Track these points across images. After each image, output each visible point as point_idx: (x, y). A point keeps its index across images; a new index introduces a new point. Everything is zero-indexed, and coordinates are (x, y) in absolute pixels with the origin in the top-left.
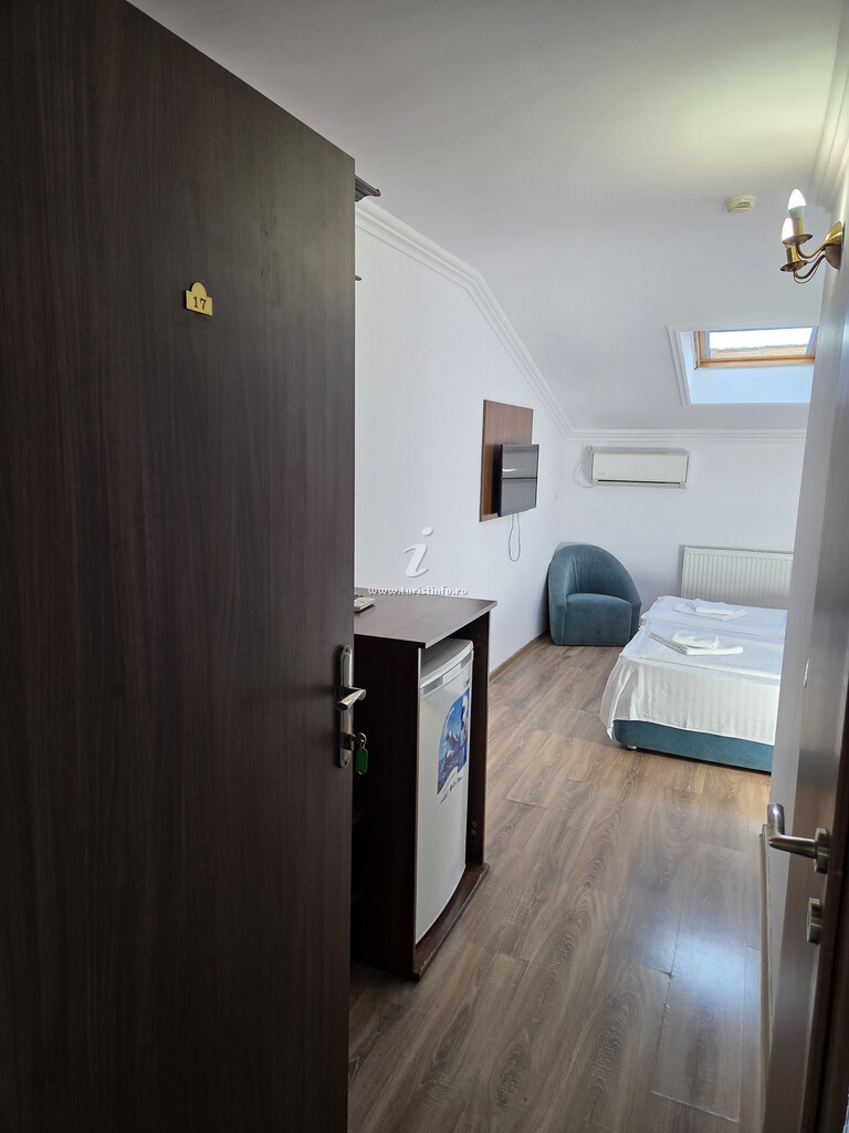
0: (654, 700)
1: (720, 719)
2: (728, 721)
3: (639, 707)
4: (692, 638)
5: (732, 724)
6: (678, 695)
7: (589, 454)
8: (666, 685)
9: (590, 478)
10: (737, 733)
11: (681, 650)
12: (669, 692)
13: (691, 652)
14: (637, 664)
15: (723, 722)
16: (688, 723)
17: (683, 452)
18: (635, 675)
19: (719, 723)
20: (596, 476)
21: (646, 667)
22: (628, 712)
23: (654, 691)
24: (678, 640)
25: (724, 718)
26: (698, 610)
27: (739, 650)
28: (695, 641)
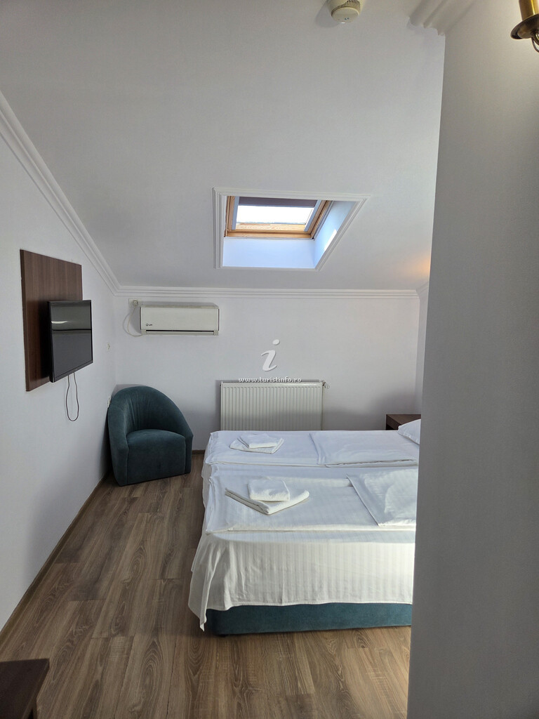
0: (247, 579)
1: (313, 586)
2: (321, 587)
3: (233, 591)
4: (267, 492)
5: (325, 589)
6: (271, 568)
7: (136, 307)
8: (258, 561)
9: (139, 329)
10: (330, 597)
11: (261, 509)
12: (262, 568)
13: (272, 510)
14: (226, 543)
15: (316, 589)
16: (284, 598)
17: (214, 306)
18: (226, 555)
19: (313, 591)
20: (144, 327)
21: (237, 544)
22: (222, 602)
23: (246, 569)
24: (255, 497)
25: (317, 584)
26: (251, 446)
27: (306, 495)
28: (270, 494)
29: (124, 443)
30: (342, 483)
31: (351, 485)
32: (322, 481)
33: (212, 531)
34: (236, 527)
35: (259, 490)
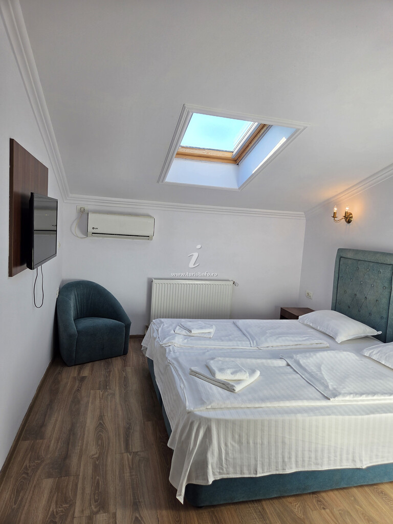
0: (227, 454)
1: (283, 457)
2: (290, 458)
3: (215, 466)
4: (229, 371)
5: (293, 459)
6: (248, 443)
7: (83, 214)
8: (237, 437)
9: (86, 233)
10: (297, 466)
11: (228, 387)
12: (240, 442)
13: (238, 388)
14: (208, 420)
15: (286, 460)
16: (259, 470)
18: (208, 432)
19: (283, 461)
20: (90, 230)
21: (218, 421)
22: (205, 476)
23: (226, 445)
24: (220, 376)
25: (286, 455)
26: (193, 332)
27: (258, 373)
28: (232, 373)
29: (74, 329)
30: (282, 363)
31: (288, 365)
32: (264, 361)
33: (192, 409)
34: (214, 405)
35: (221, 370)
